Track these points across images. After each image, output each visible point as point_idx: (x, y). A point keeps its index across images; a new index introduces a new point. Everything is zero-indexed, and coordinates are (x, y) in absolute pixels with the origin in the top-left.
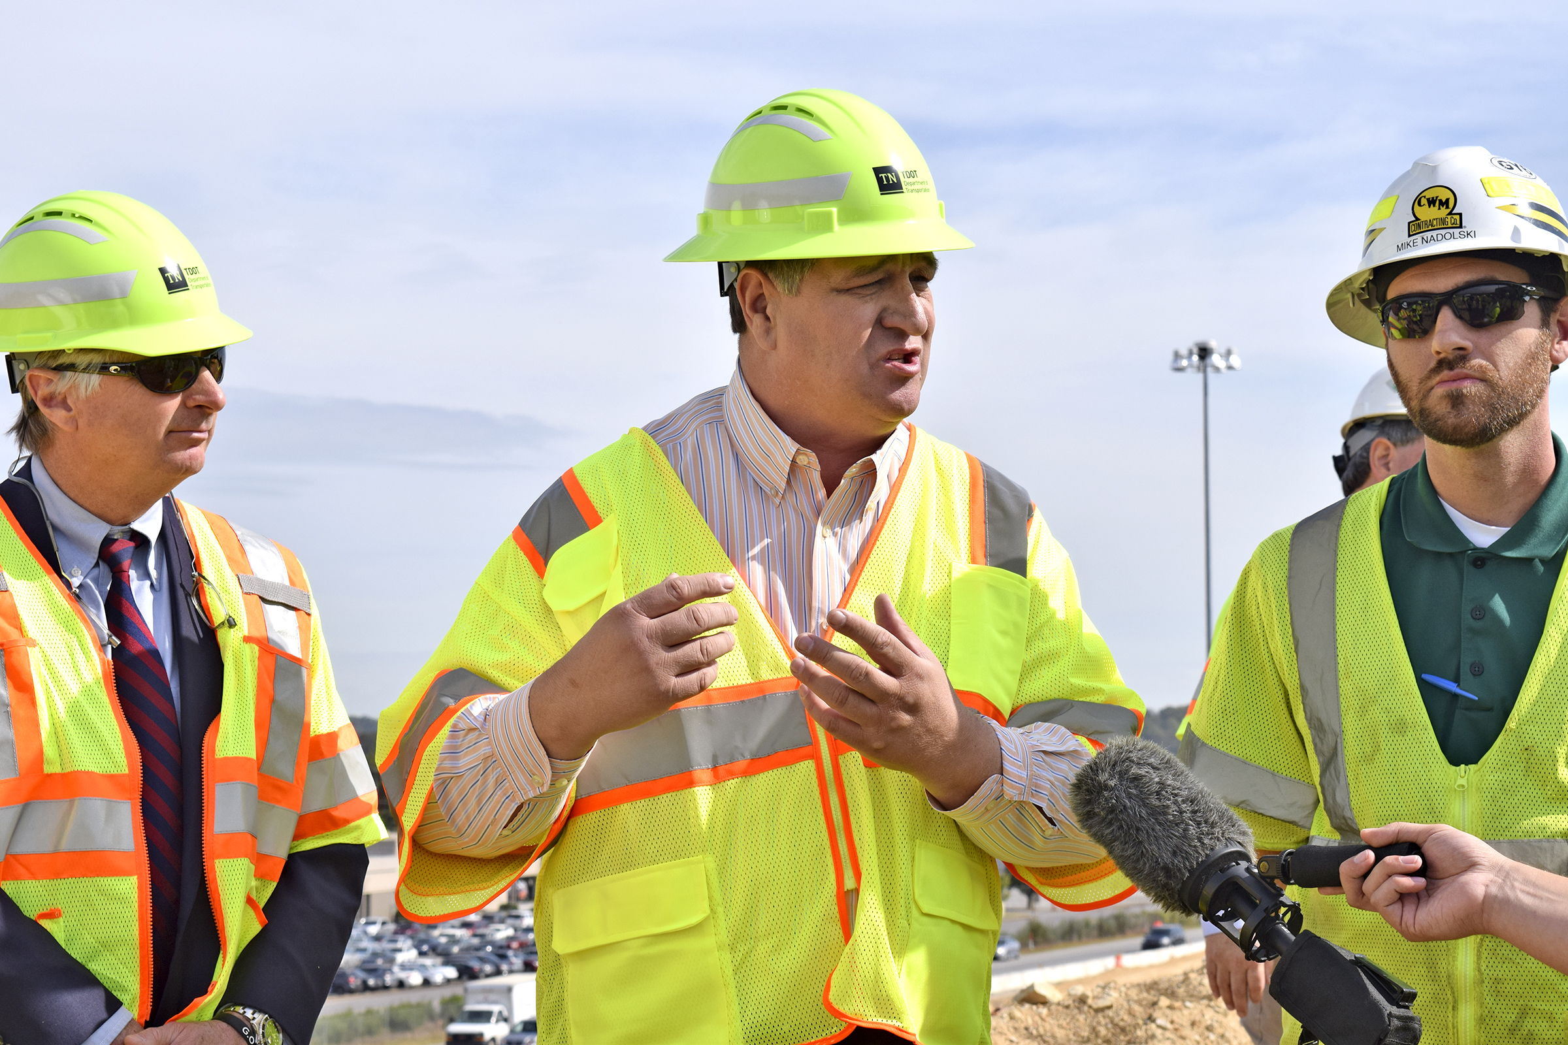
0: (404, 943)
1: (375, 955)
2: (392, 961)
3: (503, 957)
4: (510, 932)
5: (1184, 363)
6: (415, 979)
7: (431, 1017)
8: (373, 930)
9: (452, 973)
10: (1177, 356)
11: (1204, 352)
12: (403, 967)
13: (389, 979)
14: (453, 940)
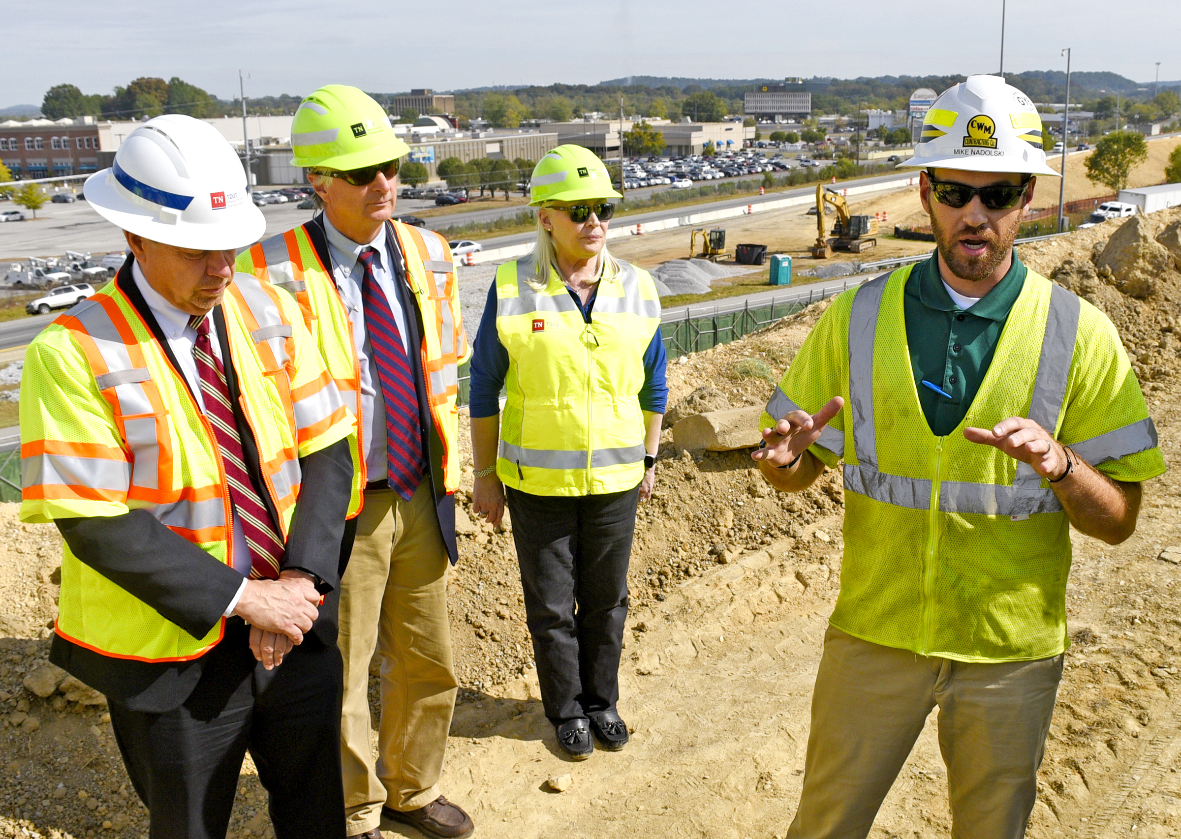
0: (706, 163)
1: (695, 168)
2: (701, 170)
3: (741, 169)
4: (743, 159)
6: (709, 177)
7: (715, 191)
8: (695, 159)
9: (722, 174)
12: (705, 172)
13: (700, 177)
14: (723, 163)
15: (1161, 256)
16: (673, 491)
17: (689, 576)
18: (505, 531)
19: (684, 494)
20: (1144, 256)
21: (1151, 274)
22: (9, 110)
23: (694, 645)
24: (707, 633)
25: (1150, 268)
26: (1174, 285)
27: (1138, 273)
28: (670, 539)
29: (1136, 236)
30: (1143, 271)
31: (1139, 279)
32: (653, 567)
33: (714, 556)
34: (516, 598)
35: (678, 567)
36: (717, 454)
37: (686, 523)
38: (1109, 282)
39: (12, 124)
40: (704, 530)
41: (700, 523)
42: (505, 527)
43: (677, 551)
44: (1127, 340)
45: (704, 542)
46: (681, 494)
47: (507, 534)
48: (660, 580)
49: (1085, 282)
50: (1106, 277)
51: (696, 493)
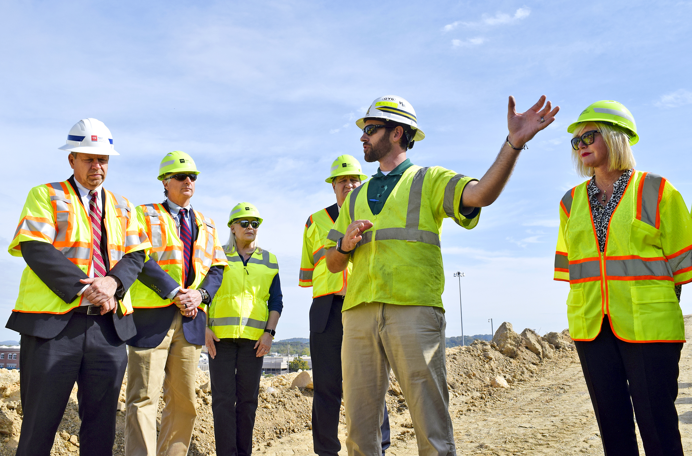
5: (456, 275)
10: (454, 274)
11: (459, 273)
15: (518, 337)
16: (289, 400)
17: (295, 432)
18: (208, 403)
19: (294, 402)
20: (510, 338)
21: (515, 346)
22: (3, 342)
23: (293, 451)
24: (300, 448)
25: (514, 343)
26: (527, 354)
27: (509, 345)
28: (287, 418)
29: (506, 329)
30: (511, 344)
31: (510, 348)
32: (277, 427)
33: (307, 428)
34: (210, 426)
35: (289, 428)
36: (311, 390)
37: (295, 414)
38: (496, 350)
39: (4, 347)
40: (303, 417)
41: (301, 414)
42: (208, 401)
43: (289, 423)
44: (506, 371)
45: (303, 422)
46: (293, 402)
47: (209, 405)
48: (280, 431)
49: (484, 347)
50: (495, 347)
51: (300, 403)
